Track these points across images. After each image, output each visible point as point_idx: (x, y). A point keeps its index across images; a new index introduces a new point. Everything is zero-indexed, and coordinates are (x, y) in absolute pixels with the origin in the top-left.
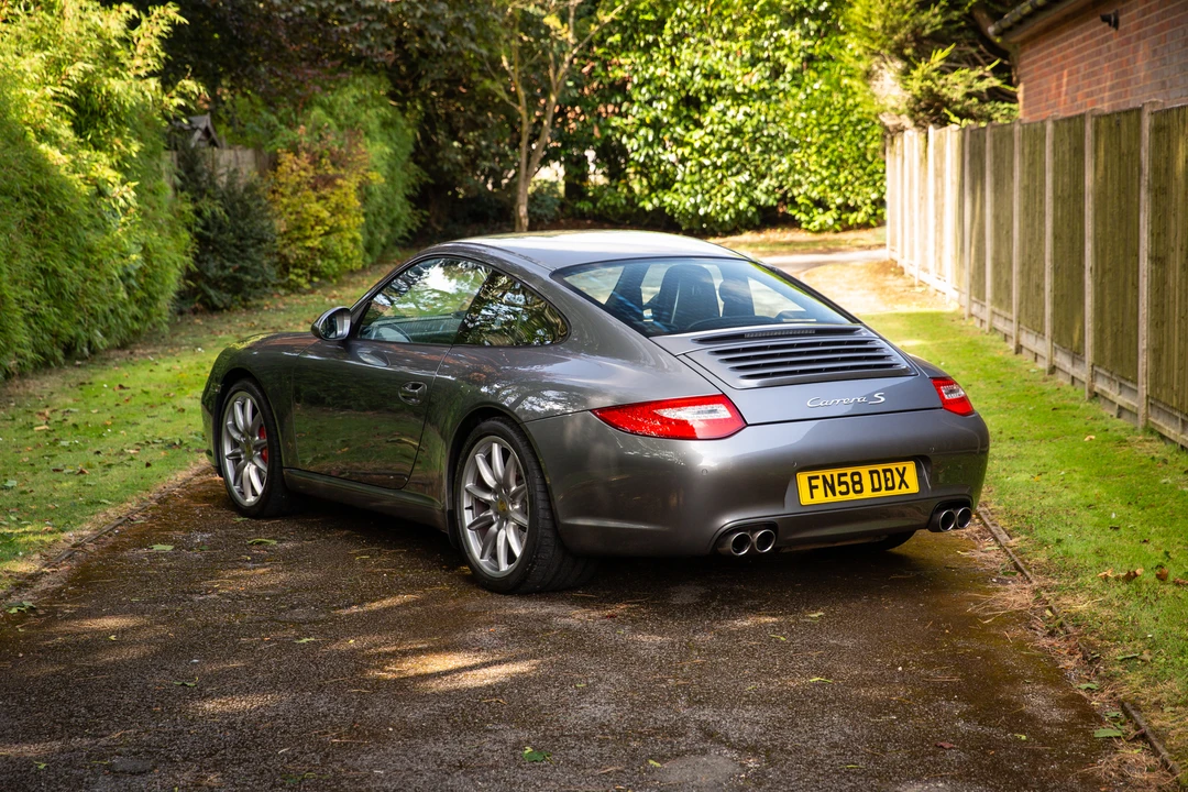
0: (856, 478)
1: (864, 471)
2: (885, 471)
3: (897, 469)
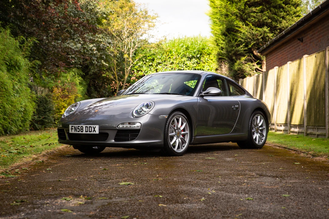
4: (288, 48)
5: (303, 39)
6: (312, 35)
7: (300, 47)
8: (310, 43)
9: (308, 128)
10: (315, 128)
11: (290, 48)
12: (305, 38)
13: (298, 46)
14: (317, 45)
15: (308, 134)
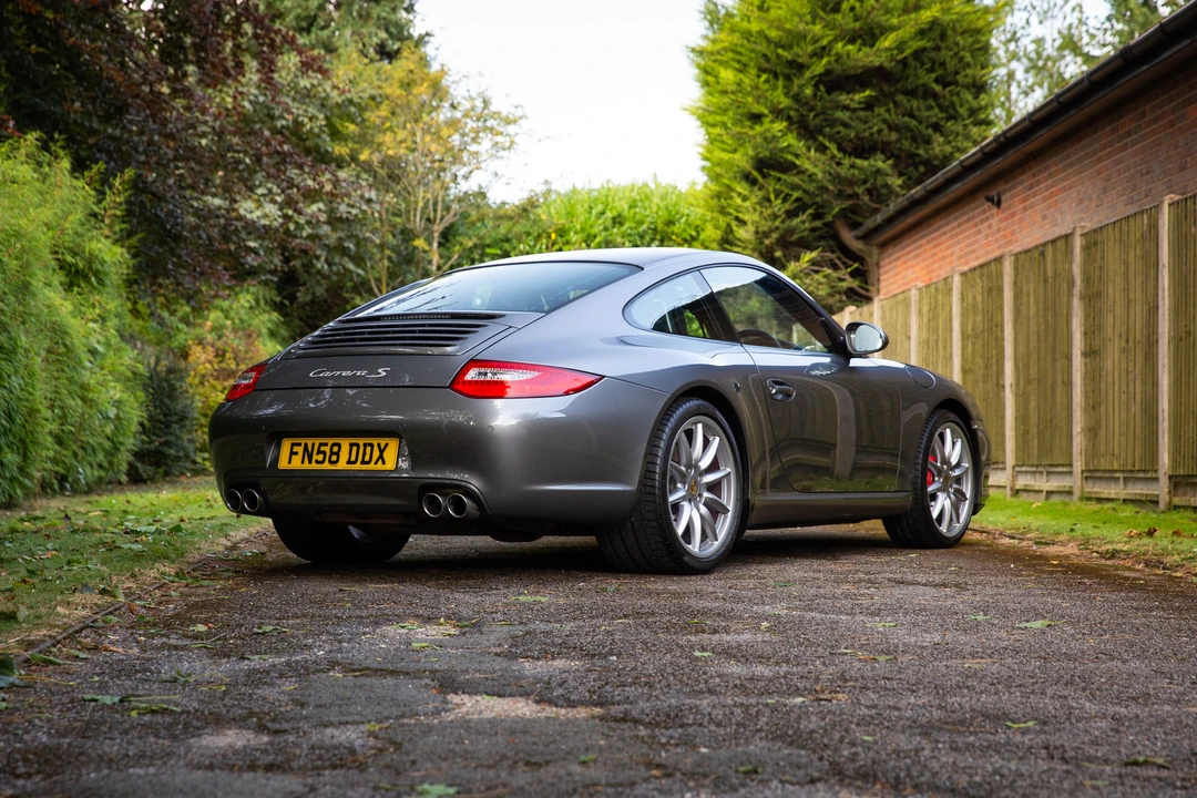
0: (335, 449)
1: (345, 443)
2: (365, 445)
3: (379, 445)
4: (955, 224)
5: (1003, 198)
6: (1031, 187)
7: (993, 221)
8: (1025, 209)
9: (1018, 472)
10: (1041, 473)
11: (960, 225)
12: (1008, 194)
13: (987, 219)
14: (1044, 217)
15: (1018, 491)
